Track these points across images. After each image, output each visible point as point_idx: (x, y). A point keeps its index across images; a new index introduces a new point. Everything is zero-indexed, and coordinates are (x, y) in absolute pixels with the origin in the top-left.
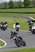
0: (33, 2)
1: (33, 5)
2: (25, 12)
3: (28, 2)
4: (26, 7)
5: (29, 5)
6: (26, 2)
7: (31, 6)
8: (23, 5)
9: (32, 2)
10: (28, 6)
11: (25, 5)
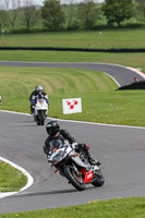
1: (142, 17)
2: (110, 47)
3: (123, 6)
4: (116, 24)
5: (129, 18)
6: (116, 4)
7: (133, 21)
8: (102, 16)
10: (124, 23)
11: (111, 18)
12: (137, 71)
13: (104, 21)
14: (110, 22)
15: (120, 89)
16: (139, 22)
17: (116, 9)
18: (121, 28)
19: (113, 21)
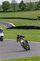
0: (13, 5)
1: (13, 9)
2: (4, 17)
3: (7, 6)
4: (5, 11)
5: (9, 9)
6: (6, 5)
7: (10, 10)
9: (11, 5)
10: (8, 10)
11: (4, 9)
12: (12, 24)
13: (2, 10)
14: (4, 10)
15: (7, 29)
16: (12, 10)
17: (5, 6)
18: (7, 12)
19: (5, 10)
